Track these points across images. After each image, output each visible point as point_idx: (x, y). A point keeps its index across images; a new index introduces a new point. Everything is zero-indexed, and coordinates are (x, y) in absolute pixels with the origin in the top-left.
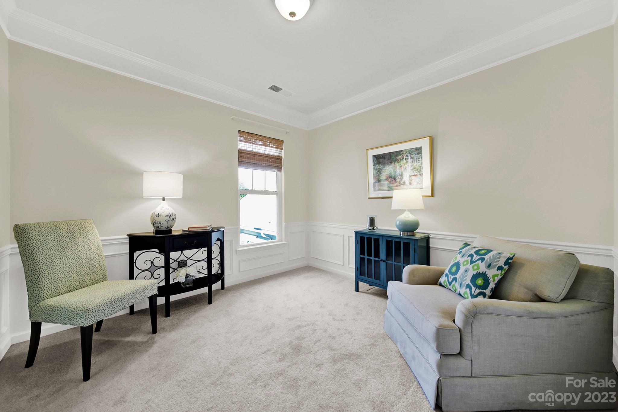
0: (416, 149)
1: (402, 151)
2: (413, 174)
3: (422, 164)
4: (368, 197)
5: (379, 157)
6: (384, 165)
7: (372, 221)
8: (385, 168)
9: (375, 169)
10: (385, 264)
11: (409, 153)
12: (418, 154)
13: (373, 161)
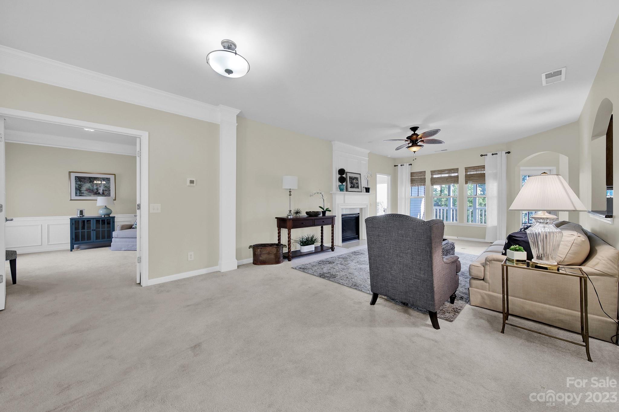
0: (107, 178)
1: (98, 178)
2: (105, 189)
3: (110, 185)
4: (70, 199)
5: (80, 178)
6: (85, 183)
7: (81, 212)
8: (86, 184)
9: (76, 184)
10: (95, 232)
11: (103, 179)
12: (108, 181)
13: (75, 179)
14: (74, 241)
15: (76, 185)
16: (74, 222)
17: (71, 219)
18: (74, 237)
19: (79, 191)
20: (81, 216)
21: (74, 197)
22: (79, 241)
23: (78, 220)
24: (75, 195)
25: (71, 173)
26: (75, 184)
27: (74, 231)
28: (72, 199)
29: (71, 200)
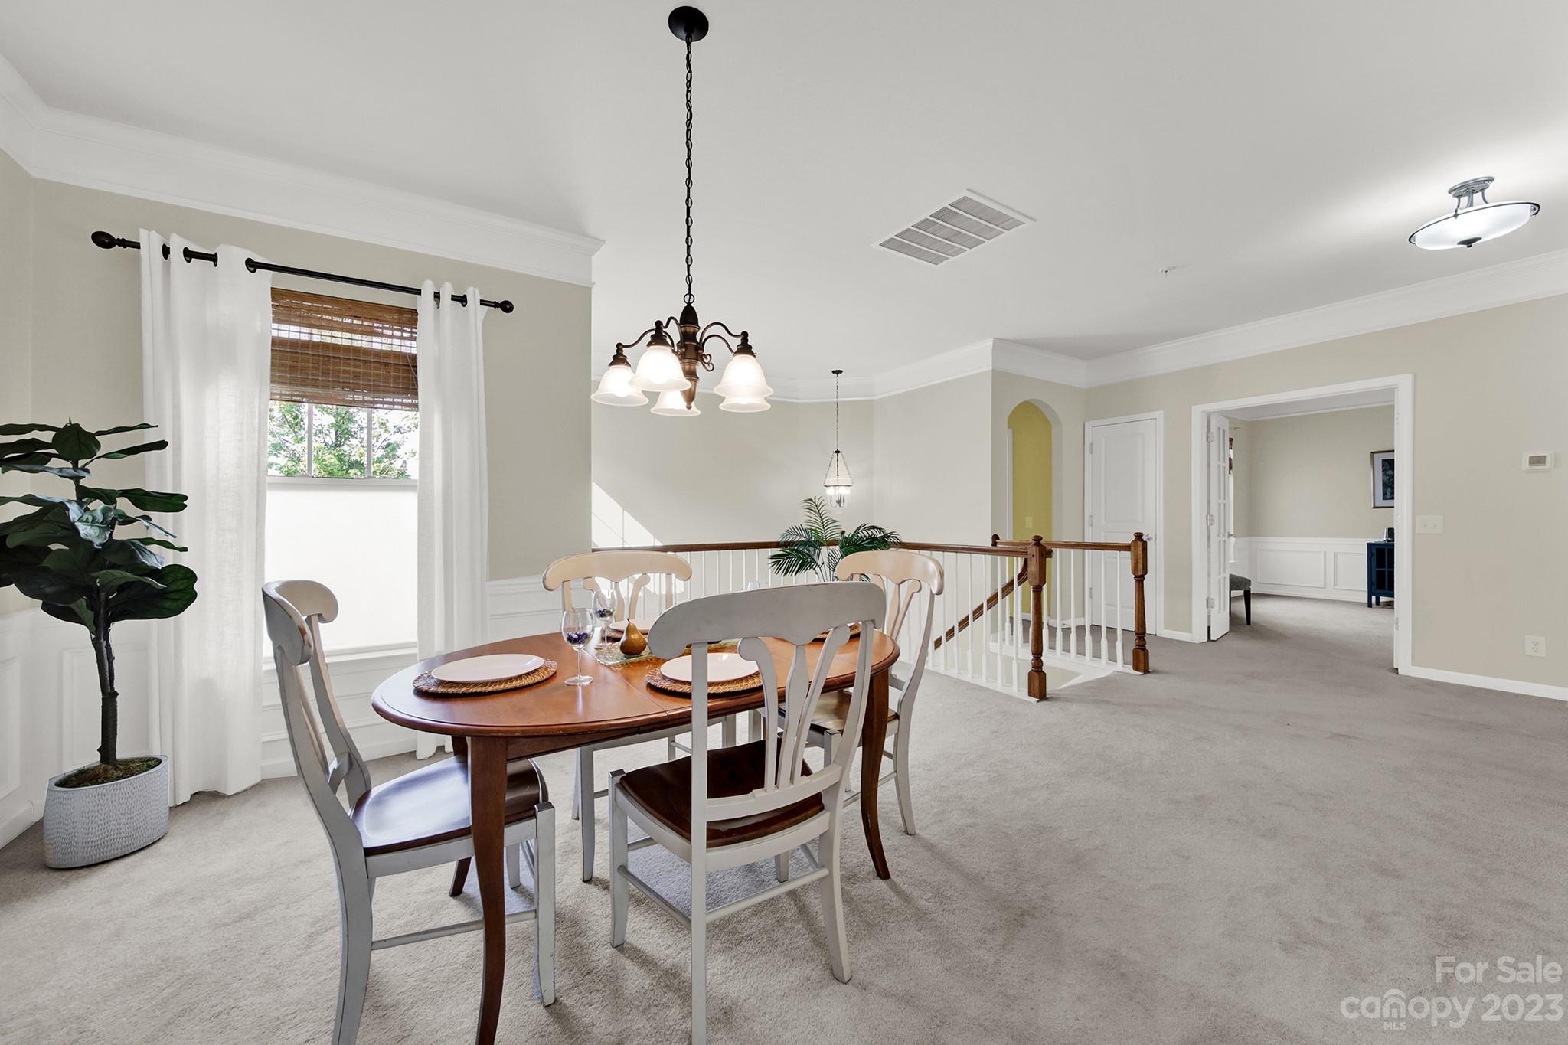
4: (1372, 506)
13: (1383, 466)
14: (1374, 588)
15: (1385, 478)
16: (1374, 551)
17: (1369, 545)
18: (1374, 580)
19: (1389, 490)
20: (1389, 539)
21: (1380, 502)
22: (1384, 589)
23: (1382, 547)
24: (1382, 498)
25: (1375, 455)
26: (1383, 475)
27: (1374, 569)
28: (1376, 505)
29: (1374, 507)
